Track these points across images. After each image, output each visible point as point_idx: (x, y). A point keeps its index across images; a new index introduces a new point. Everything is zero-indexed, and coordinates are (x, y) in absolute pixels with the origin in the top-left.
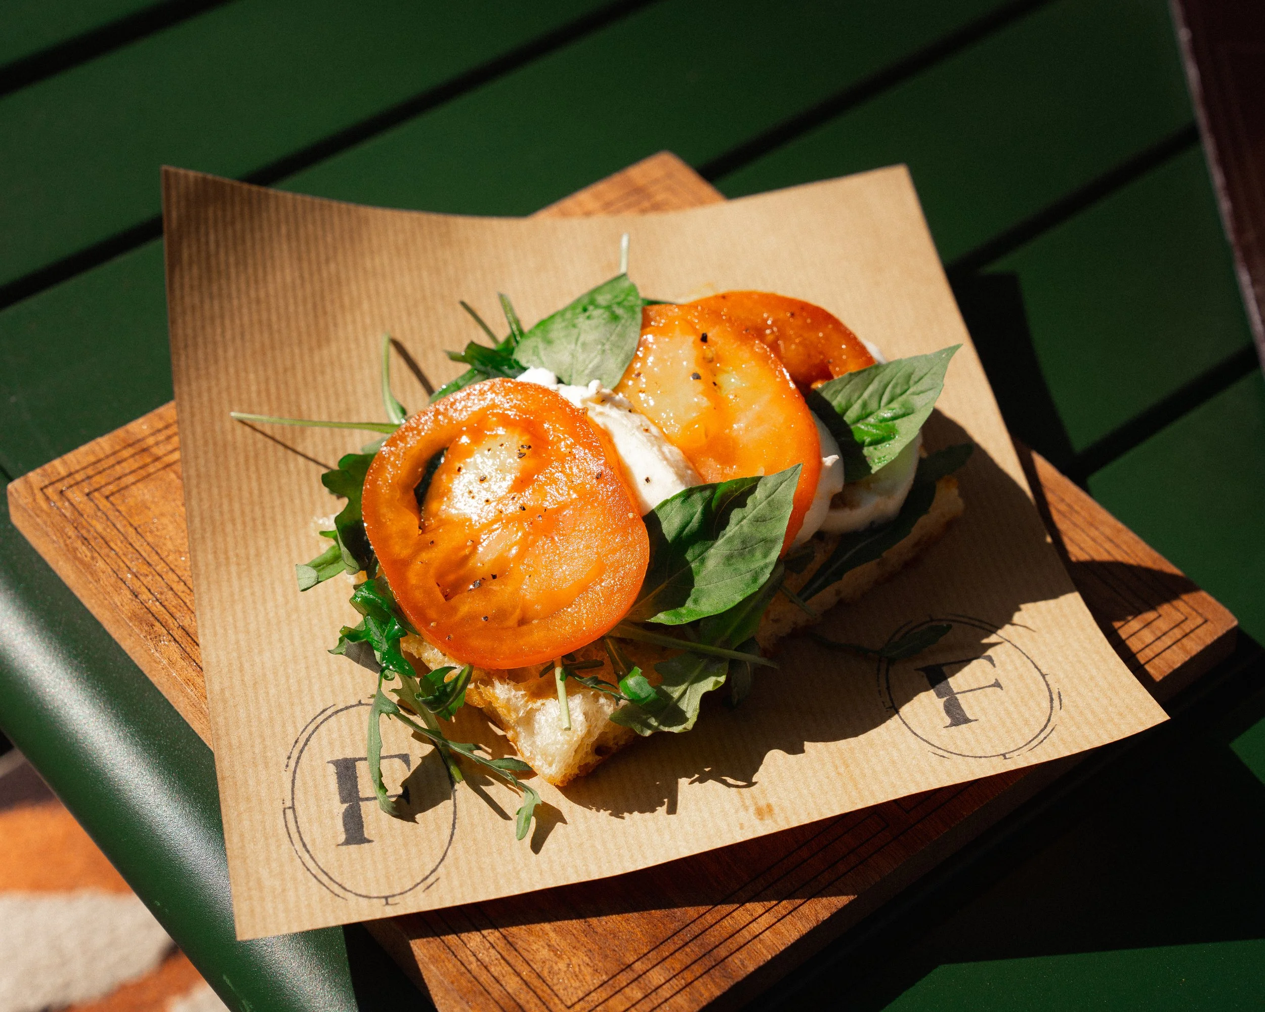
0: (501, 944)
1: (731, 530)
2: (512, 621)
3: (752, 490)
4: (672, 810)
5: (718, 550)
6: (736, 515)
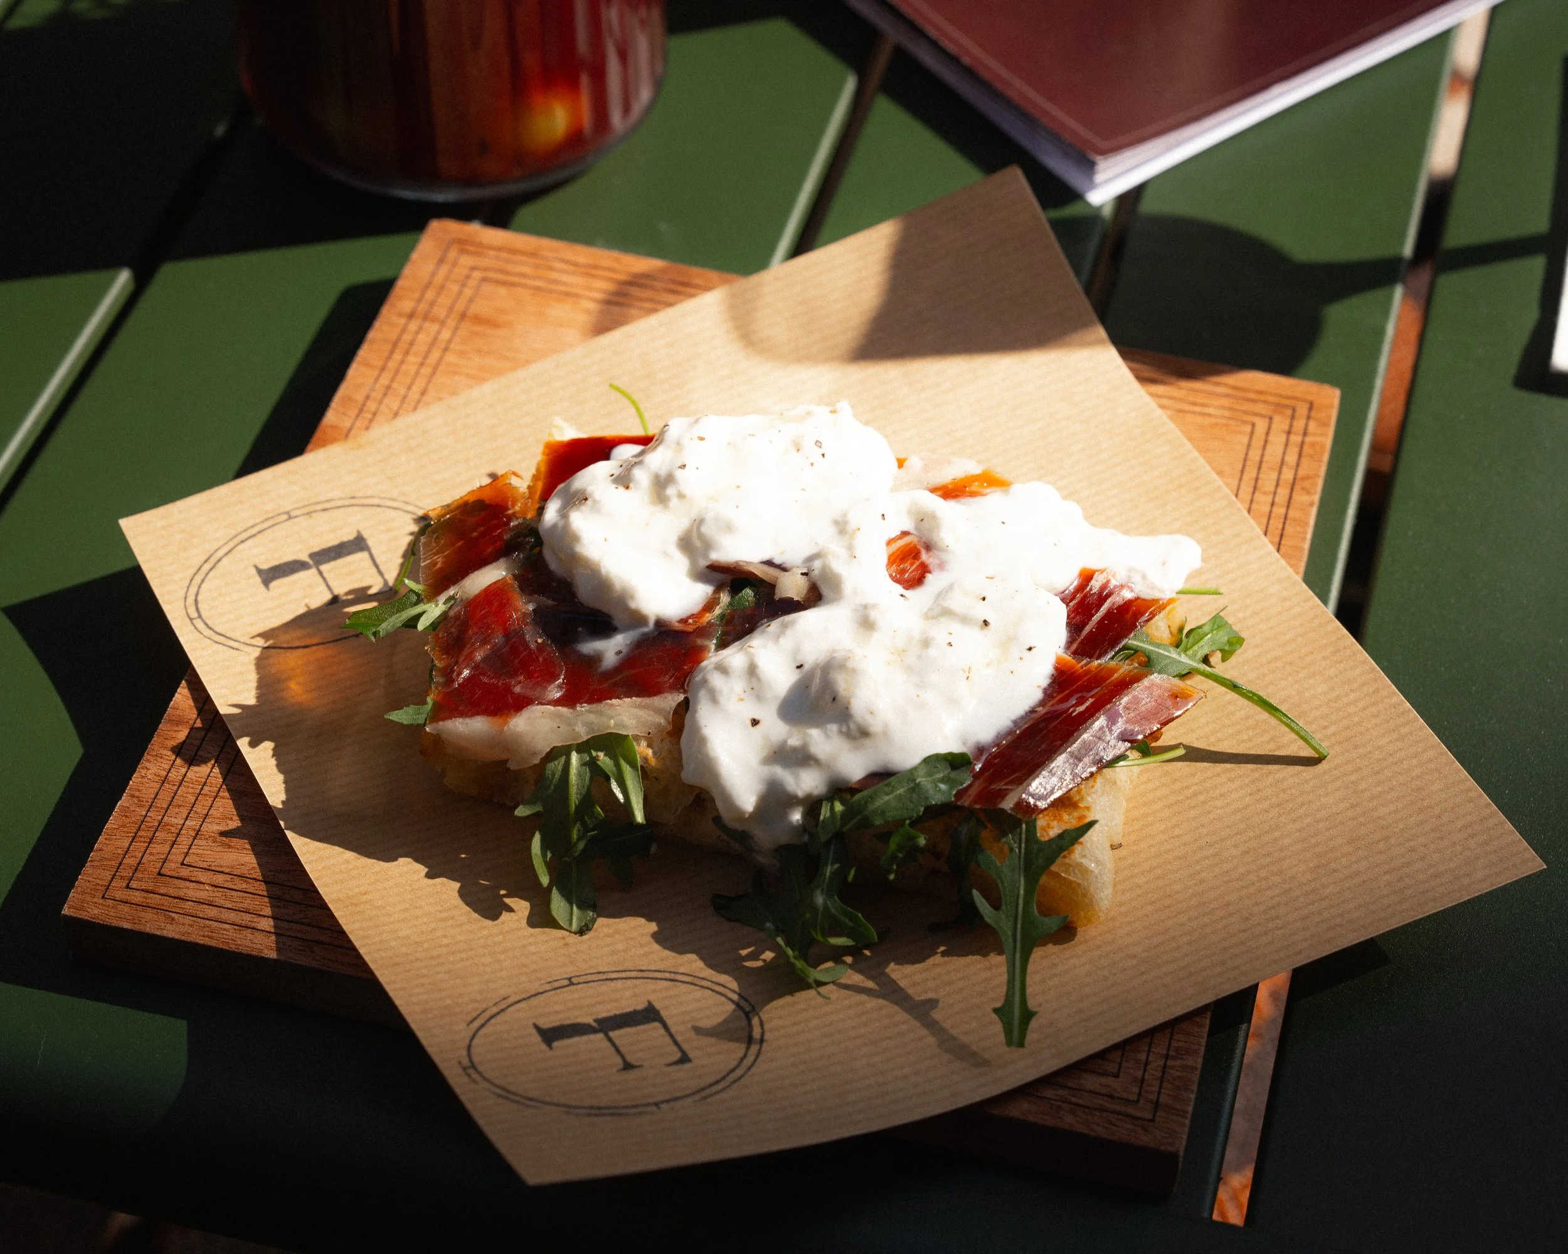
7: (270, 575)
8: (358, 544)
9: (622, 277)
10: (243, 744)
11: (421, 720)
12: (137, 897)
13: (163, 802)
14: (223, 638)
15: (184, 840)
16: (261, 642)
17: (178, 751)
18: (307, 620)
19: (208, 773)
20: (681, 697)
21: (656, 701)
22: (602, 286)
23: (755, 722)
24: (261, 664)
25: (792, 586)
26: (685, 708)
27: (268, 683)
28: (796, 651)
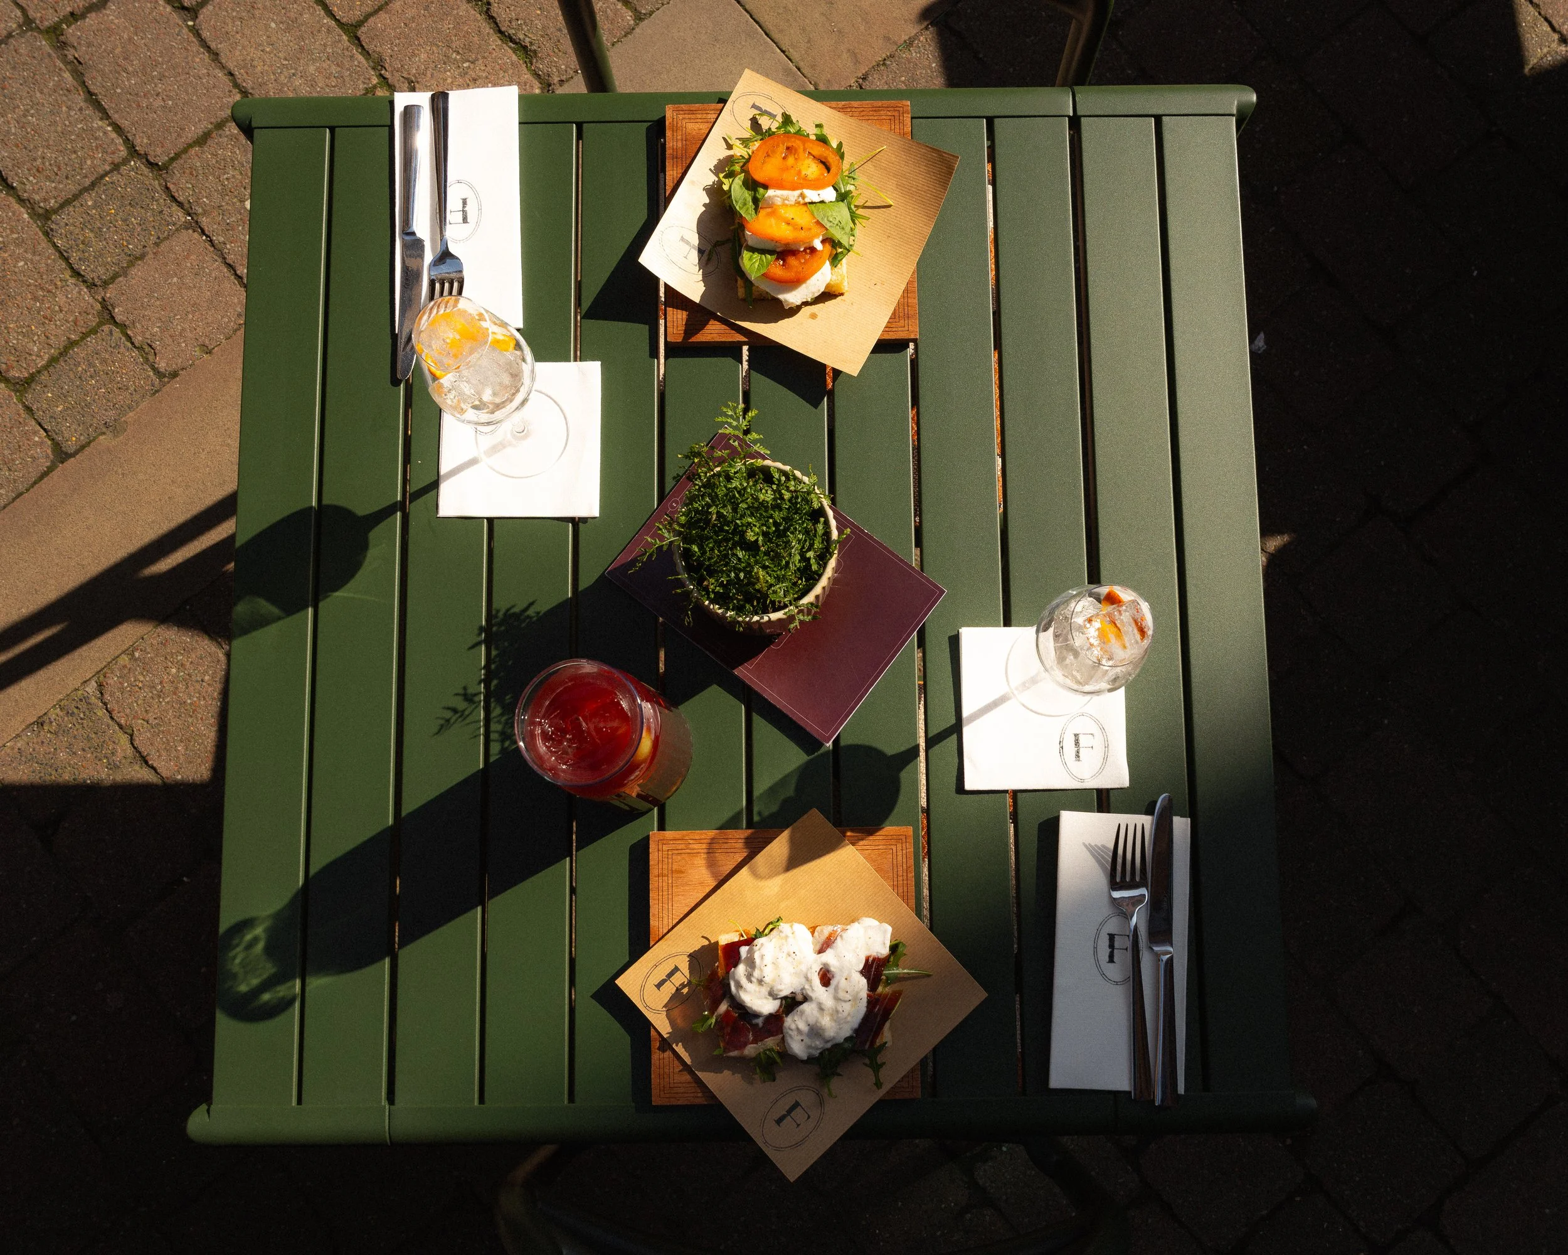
0: (709, 120)
1: (751, 203)
2: (770, 152)
3: (756, 213)
4: (710, 169)
5: (749, 199)
6: (753, 207)
7: (659, 986)
8: (676, 969)
9: (709, 841)
10: (674, 1046)
11: (721, 1052)
12: (668, 1096)
13: (662, 1066)
14: (657, 1012)
15: (671, 1076)
16: (664, 1009)
17: (659, 1049)
18: (673, 998)
19: (668, 1054)
20: (781, 1036)
21: (777, 1037)
22: (702, 847)
23: (802, 1040)
24: (668, 1016)
25: (799, 998)
26: (783, 1039)
27: (672, 1023)
28: (807, 1022)
